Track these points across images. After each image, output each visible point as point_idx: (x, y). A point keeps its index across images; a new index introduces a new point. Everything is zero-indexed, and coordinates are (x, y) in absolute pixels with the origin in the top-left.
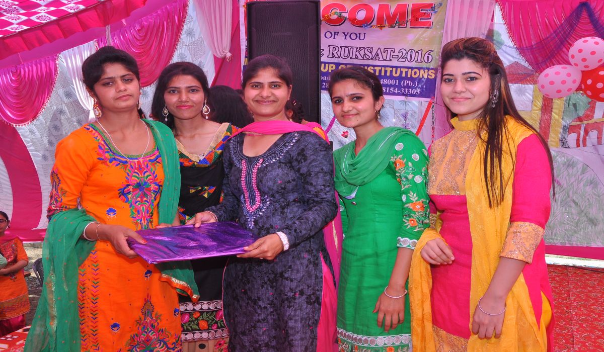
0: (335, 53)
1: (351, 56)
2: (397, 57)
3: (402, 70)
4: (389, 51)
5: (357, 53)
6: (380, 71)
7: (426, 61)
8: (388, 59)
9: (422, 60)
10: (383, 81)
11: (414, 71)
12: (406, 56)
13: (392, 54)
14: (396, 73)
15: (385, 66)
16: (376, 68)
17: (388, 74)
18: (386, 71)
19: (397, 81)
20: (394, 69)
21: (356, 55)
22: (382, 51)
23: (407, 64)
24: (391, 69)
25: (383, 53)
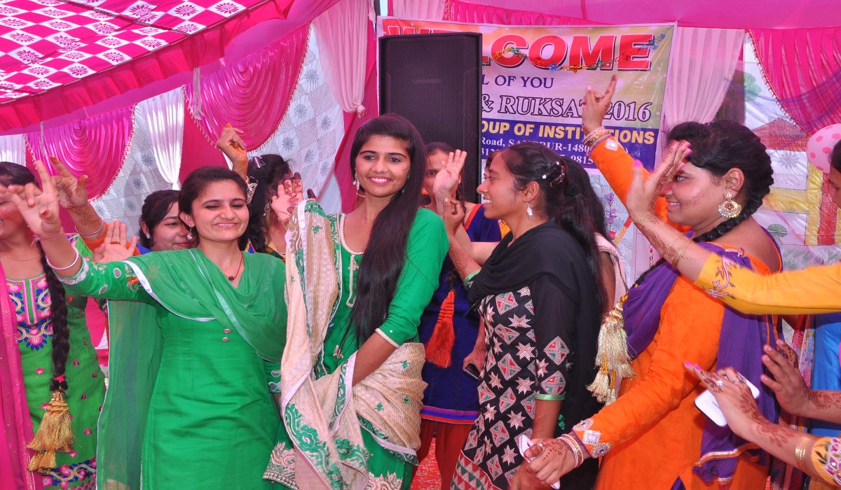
0: (509, 106)
1: (532, 111)
5: (541, 107)
6: (574, 133)
7: (641, 118)
9: (636, 117)
10: (578, 148)
11: (623, 132)
16: (567, 128)
21: (539, 109)
22: (577, 103)
25: (578, 107)
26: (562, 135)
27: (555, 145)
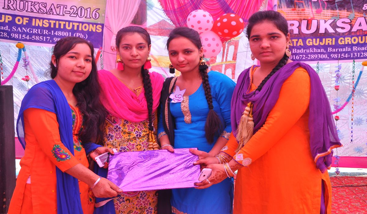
0: (10, 5)
1: (26, 9)
2: (69, 12)
3: (74, 24)
4: (62, 7)
5: (32, 7)
6: (55, 24)
7: (94, 17)
8: (61, 14)
9: (91, 16)
10: (58, 33)
11: (84, 25)
12: (77, 12)
13: (65, 10)
14: (69, 26)
15: (59, 20)
16: (50, 21)
17: (62, 27)
18: (60, 25)
19: (70, 33)
20: (67, 23)
21: (31, 8)
22: (56, 6)
23: (78, 19)
24: (64, 23)
25: (56, 8)
26: (48, 25)
27: (43, 31)
